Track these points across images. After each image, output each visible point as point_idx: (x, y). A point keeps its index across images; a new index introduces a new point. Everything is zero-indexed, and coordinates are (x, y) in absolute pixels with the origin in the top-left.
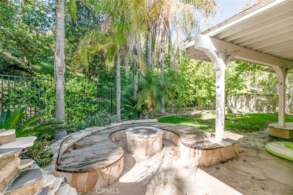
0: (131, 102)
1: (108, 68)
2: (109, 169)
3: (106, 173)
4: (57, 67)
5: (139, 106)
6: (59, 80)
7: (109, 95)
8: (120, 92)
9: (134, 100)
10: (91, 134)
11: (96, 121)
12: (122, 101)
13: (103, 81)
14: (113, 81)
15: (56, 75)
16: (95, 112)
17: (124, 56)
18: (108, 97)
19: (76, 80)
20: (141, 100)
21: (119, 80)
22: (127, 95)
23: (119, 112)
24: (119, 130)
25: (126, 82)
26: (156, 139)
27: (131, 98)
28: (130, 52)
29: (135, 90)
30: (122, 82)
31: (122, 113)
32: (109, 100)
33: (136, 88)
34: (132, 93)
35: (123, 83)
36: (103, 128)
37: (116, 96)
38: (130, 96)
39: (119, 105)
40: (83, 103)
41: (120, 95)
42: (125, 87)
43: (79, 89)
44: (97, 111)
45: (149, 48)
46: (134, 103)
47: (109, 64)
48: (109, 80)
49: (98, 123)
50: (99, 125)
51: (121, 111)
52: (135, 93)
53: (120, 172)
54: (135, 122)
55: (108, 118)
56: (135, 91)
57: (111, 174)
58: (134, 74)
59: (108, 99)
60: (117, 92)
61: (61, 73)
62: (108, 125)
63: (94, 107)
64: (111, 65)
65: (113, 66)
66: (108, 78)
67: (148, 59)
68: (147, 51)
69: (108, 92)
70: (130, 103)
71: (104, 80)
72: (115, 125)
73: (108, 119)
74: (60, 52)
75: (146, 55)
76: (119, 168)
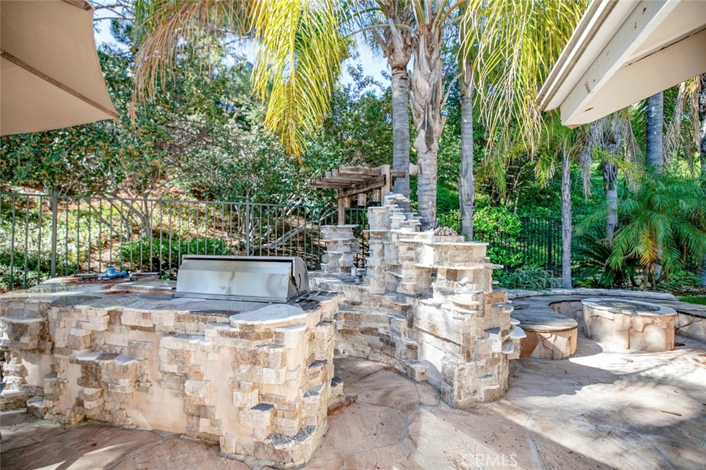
0: (597, 252)
1: (541, 181)
2: (554, 336)
3: (549, 340)
4: (465, 194)
5: (617, 260)
6: (467, 213)
7: (540, 236)
8: (571, 230)
9: (606, 248)
10: (516, 298)
11: (521, 279)
12: (574, 249)
13: (524, 206)
14: (548, 203)
15: (462, 206)
16: (516, 267)
17: (578, 153)
18: (538, 240)
19: (486, 210)
20: (624, 246)
21: (567, 205)
22: (587, 235)
23: (567, 270)
24: (569, 301)
25: (584, 205)
26: (653, 322)
27: (596, 242)
28: (595, 141)
29: (610, 225)
30: (575, 204)
31: (573, 273)
32: (540, 248)
33: (613, 219)
34: (601, 232)
35: (577, 206)
36: (535, 293)
37: (560, 237)
38: (596, 238)
39: (567, 256)
40: (497, 249)
41: (569, 235)
42: (582, 216)
43: (492, 224)
44: (520, 265)
45: (655, 116)
46: (605, 253)
47: (542, 172)
48: (539, 201)
49: (524, 284)
50: (527, 287)
51: (572, 270)
52: (610, 232)
53: (571, 351)
54: (606, 292)
55: (543, 277)
56: (610, 227)
57: (556, 345)
58: (607, 187)
59: (539, 246)
60: (563, 231)
61: (469, 203)
62: (544, 289)
63: (516, 257)
64: (548, 175)
65: (551, 176)
66: (536, 198)
67: (652, 144)
68: (647, 124)
69: (538, 229)
70: (596, 254)
71: (525, 204)
72: (559, 291)
73: (544, 280)
74: (469, 173)
75: (645, 135)
76: (570, 344)
